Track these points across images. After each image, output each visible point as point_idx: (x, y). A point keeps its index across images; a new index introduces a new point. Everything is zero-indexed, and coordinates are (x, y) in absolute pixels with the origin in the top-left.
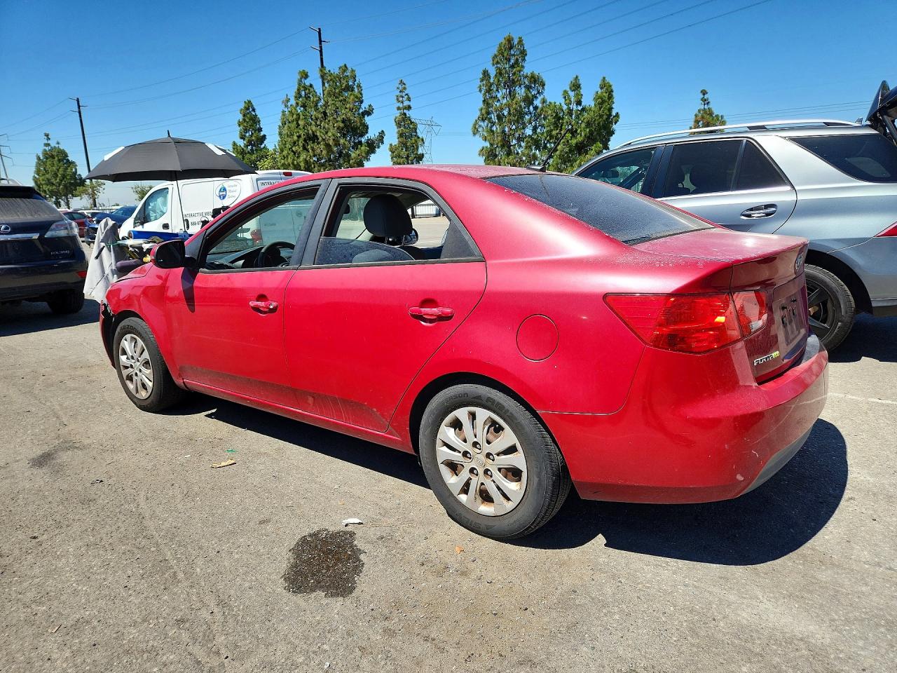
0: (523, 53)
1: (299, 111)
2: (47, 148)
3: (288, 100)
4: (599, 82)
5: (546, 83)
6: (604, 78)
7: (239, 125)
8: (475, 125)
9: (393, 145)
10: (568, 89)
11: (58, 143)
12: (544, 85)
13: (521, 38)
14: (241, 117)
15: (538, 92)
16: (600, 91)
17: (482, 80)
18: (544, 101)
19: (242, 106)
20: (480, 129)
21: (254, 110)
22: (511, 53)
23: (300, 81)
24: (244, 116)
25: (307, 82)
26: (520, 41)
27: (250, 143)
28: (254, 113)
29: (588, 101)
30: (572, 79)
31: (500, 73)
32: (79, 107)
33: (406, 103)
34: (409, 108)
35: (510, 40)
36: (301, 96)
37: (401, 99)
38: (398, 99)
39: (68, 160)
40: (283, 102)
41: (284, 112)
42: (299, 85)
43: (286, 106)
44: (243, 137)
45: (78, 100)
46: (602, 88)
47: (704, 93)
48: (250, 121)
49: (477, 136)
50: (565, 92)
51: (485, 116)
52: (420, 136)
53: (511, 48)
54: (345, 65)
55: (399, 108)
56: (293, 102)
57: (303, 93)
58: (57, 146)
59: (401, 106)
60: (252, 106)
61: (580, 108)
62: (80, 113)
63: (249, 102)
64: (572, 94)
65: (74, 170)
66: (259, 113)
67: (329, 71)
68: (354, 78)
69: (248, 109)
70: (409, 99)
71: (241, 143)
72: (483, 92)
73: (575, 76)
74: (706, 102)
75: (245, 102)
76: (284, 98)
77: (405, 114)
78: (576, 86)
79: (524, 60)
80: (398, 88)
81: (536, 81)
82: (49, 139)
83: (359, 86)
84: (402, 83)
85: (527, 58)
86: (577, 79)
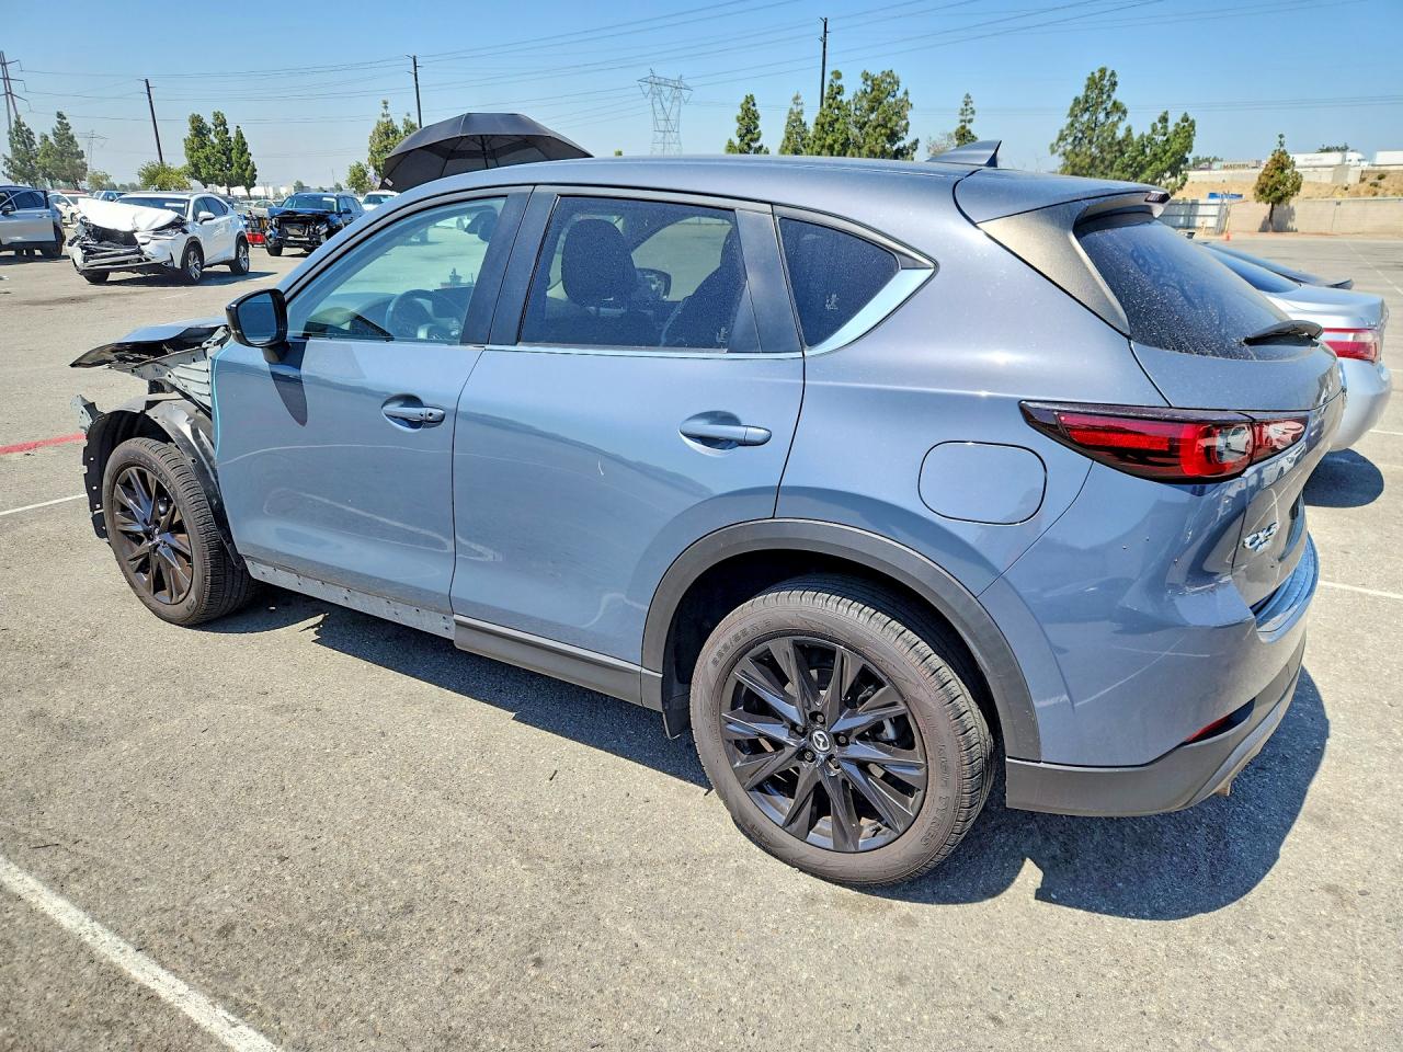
0: (1114, 84)
2: (385, 120)
10: (1156, 121)
11: (408, 115)
12: (1125, 112)
14: (739, 112)
15: (1120, 118)
18: (1129, 130)
21: (754, 105)
26: (1113, 74)
28: (753, 108)
29: (1171, 128)
30: (1161, 114)
33: (968, 117)
47: (1281, 136)
51: (1062, 138)
55: (962, 121)
59: (963, 118)
60: (753, 100)
61: (1165, 138)
63: (751, 96)
64: (1159, 126)
66: (759, 109)
68: (897, 83)
70: (973, 112)
74: (1282, 145)
76: (795, 95)
78: (1164, 119)
82: (386, 107)
83: (906, 93)
84: (968, 96)
85: (1117, 88)
86: (1166, 113)
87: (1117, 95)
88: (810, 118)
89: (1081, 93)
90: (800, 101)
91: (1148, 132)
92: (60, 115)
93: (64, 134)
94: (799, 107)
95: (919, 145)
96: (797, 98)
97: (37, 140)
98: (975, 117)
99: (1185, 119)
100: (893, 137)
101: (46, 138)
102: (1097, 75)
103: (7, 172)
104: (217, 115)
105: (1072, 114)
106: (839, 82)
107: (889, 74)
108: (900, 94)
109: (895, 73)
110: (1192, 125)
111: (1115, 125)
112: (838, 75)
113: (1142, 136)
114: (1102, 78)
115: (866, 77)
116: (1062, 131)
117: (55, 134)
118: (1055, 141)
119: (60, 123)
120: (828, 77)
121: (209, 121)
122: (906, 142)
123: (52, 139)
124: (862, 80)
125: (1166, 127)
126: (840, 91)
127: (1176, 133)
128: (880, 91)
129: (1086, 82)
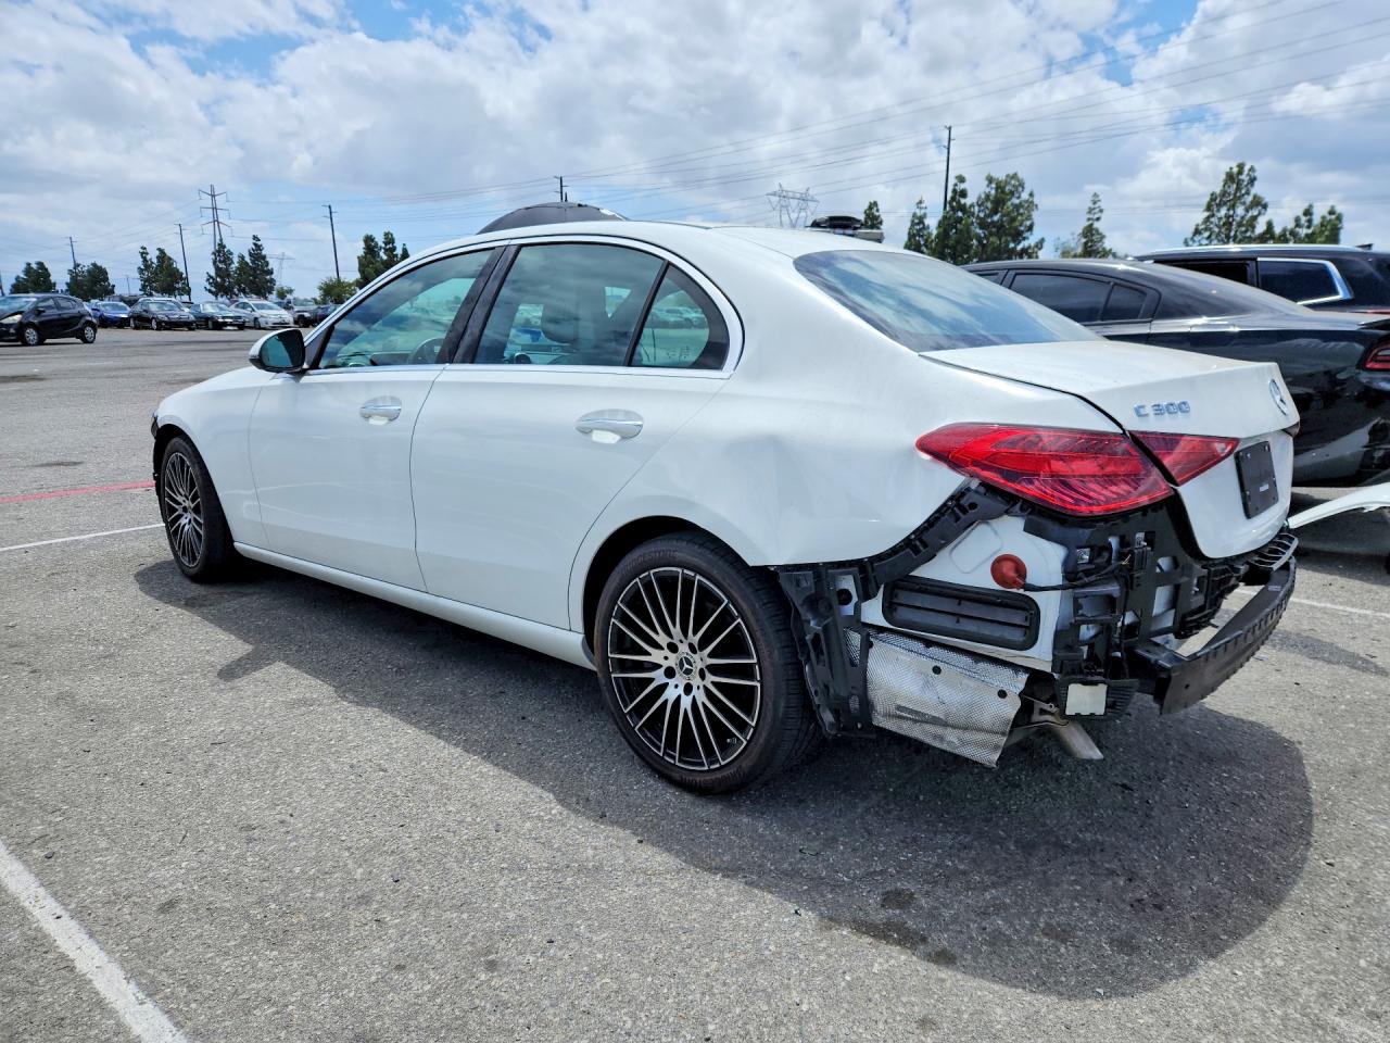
0: (1252, 181)
4: (1329, 209)
6: (1333, 206)
10: (1300, 213)
12: (1265, 207)
13: (1254, 165)
15: (1260, 212)
17: (1209, 201)
18: (1270, 225)
19: (867, 206)
21: (878, 210)
26: (1252, 169)
28: (877, 213)
29: (1317, 220)
30: (1306, 206)
31: (1224, 193)
32: (562, 187)
33: (1096, 216)
35: (1241, 167)
38: (1090, 212)
41: (914, 215)
43: (919, 208)
50: (1295, 216)
55: (1089, 219)
59: (1091, 216)
61: (1310, 231)
68: (1022, 185)
70: (1101, 211)
72: (1206, 211)
73: (1310, 204)
76: (918, 200)
77: (1093, 226)
78: (1308, 212)
79: (1252, 184)
80: (1091, 201)
81: (1259, 204)
83: (1031, 195)
84: (1095, 195)
85: (1256, 183)
86: (1311, 206)
87: (1256, 190)
88: (932, 223)
89: (1218, 190)
90: (923, 205)
91: (1291, 225)
92: (255, 238)
93: (257, 254)
94: (923, 211)
95: (1045, 244)
96: (920, 202)
97: (236, 260)
98: (1103, 216)
99: (1332, 212)
100: (1018, 236)
101: (242, 257)
102: (1235, 170)
103: (208, 287)
104: (386, 234)
105: (1209, 208)
106: (962, 186)
107: (1015, 176)
108: (1025, 196)
109: (1020, 175)
110: (1339, 218)
111: (1254, 218)
112: (961, 179)
113: (1285, 230)
114: (1240, 172)
115: (990, 180)
116: (1197, 225)
117: (250, 254)
118: (1190, 235)
119: (255, 244)
120: (952, 181)
121: (380, 240)
122: (1031, 240)
123: (248, 259)
124: (987, 183)
125: (1310, 221)
126: (963, 194)
127: (1322, 225)
128: (1003, 194)
129: (1224, 177)
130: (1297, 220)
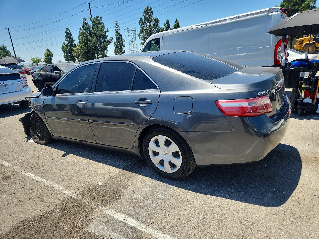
1: (84, 32)
3: (81, 28)
4: (175, 21)
5: (160, 21)
6: (177, 19)
7: (65, 37)
8: (139, 35)
9: (115, 42)
13: (151, 7)
16: (175, 23)
17: (140, 21)
19: (66, 30)
20: (141, 36)
22: (148, 12)
23: (84, 21)
24: (66, 33)
25: (86, 22)
27: (69, 42)
31: (145, 19)
32: (9, 31)
34: (119, 30)
35: (147, 8)
36: (84, 26)
37: (116, 27)
38: (115, 27)
39: (7, 50)
40: (79, 28)
41: (79, 32)
42: (84, 23)
43: (80, 30)
44: (67, 41)
45: (8, 29)
46: (176, 23)
48: (69, 35)
49: (140, 39)
50: (165, 24)
52: (123, 39)
53: (148, 10)
54: (98, 16)
56: (82, 28)
57: (85, 25)
58: (3, 45)
62: (9, 33)
65: (10, 54)
67: (93, 18)
69: (68, 31)
71: (66, 43)
72: (141, 24)
73: (167, 19)
75: (66, 29)
77: (118, 32)
79: (152, 14)
80: (115, 23)
81: (157, 21)
130: (165, 25)
